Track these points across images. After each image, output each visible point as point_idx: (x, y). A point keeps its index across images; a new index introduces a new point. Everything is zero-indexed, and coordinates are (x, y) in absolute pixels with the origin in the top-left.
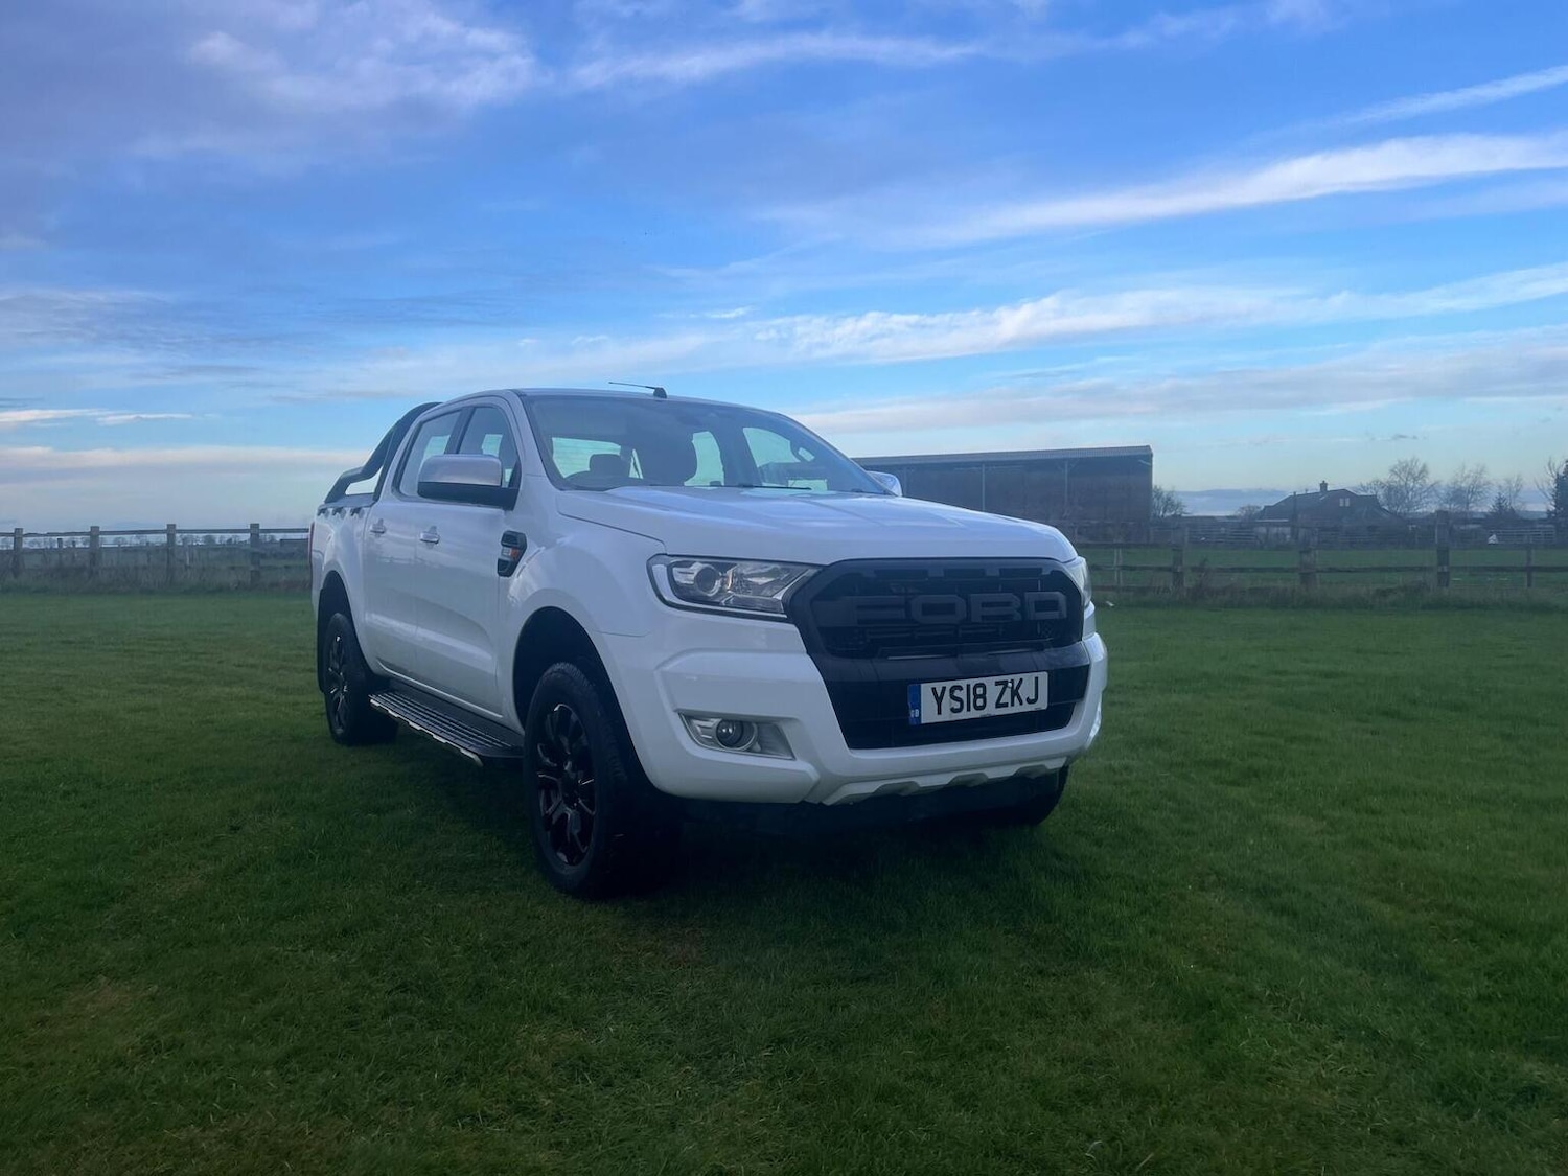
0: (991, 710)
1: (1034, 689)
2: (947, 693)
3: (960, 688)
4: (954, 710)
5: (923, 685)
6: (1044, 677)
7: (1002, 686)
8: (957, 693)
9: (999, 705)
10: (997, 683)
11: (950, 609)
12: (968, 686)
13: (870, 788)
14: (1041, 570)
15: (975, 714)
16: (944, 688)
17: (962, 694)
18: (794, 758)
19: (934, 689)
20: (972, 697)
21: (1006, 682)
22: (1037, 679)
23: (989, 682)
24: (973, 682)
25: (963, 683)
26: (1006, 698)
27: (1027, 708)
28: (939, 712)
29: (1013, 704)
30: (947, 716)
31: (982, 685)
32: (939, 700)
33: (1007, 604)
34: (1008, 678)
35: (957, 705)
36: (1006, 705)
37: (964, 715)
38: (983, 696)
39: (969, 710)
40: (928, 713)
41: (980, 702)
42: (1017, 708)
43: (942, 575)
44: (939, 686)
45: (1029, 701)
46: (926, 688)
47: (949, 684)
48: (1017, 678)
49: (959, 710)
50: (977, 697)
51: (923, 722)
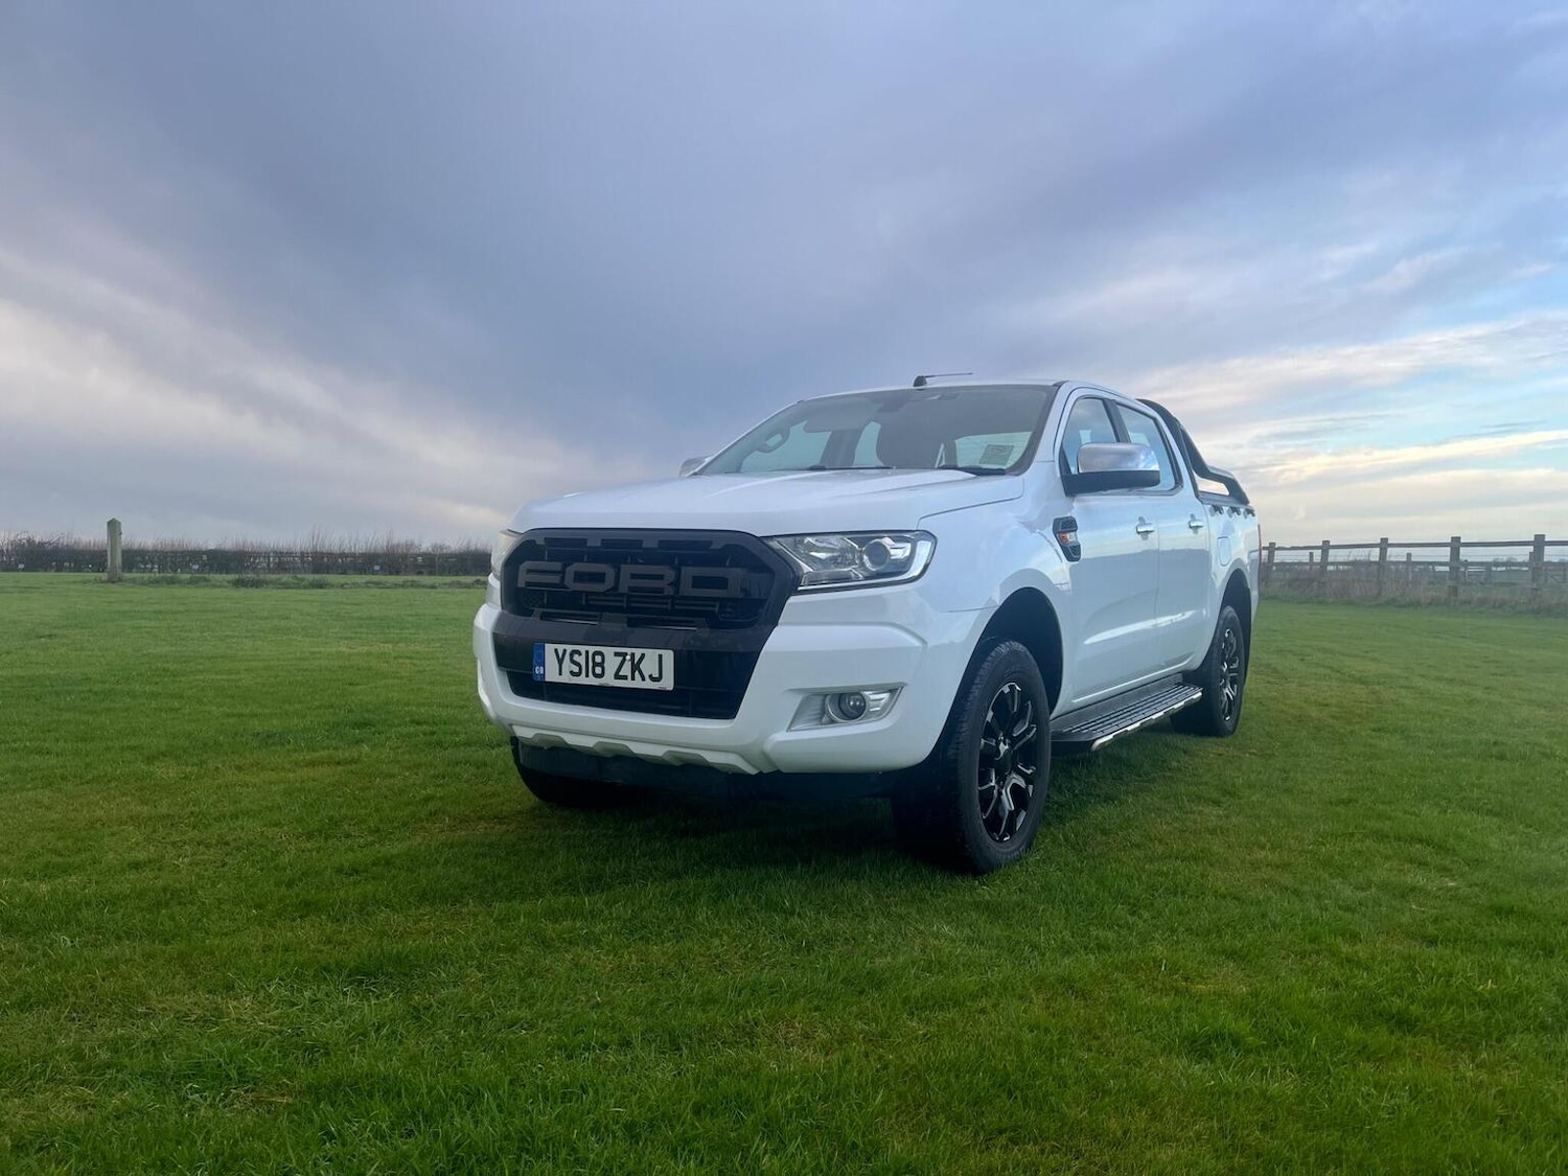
0: (609, 680)
1: (658, 666)
2: (567, 656)
3: (580, 653)
4: (573, 673)
5: (546, 645)
6: (669, 656)
7: (621, 658)
8: (576, 657)
9: (617, 676)
10: (616, 654)
12: (587, 652)
13: (531, 734)
14: (711, 543)
15: (592, 681)
16: (565, 651)
17: (581, 659)
19: (556, 650)
20: (591, 664)
21: (627, 654)
22: (660, 656)
23: (609, 651)
24: (592, 649)
25: (582, 649)
26: (626, 670)
27: (649, 685)
28: (561, 673)
29: (633, 678)
30: (566, 678)
31: (603, 655)
32: (560, 662)
34: (629, 651)
35: (576, 669)
36: (625, 678)
37: (582, 680)
38: (601, 665)
39: (587, 676)
40: (551, 671)
41: (598, 670)
42: (638, 684)
43: (599, 544)
44: (561, 648)
45: (651, 677)
46: (549, 648)
47: (570, 648)
48: (638, 652)
49: (578, 674)
50: (595, 664)
51: (547, 680)
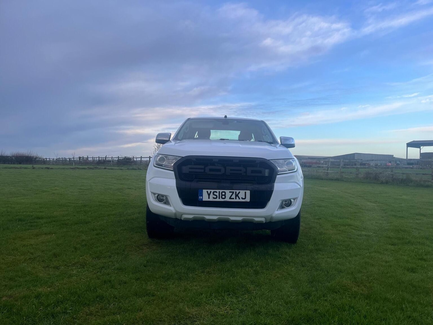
0: (227, 199)
1: (245, 195)
2: (212, 193)
3: (216, 192)
4: (214, 198)
5: (204, 190)
6: (248, 193)
7: (232, 193)
8: (215, 193)
9: (230, 198)
10: (230, 192)
11: (219, 170)
12: (219, 192)
13: (191, 217)
14: (256, 161)
15: (221, 200)
16: (211, 192)
17: (217, 194)
18: (171, 206)
19: (207, 192)
20: (221, 195)
21: (234, 192)
22: (245, 192)
23: (227, 192)
24: (221, 191)
25: (218, 191)
26: (234, 196)
27: (241, 200)
28: (209, 198)
29: (236, 199)
30: (211, 199)
31: (225, 192)
32: (209, 195)
33: (241, 170)
34: (235, 191)
35: (215, 197)
36: (233, 199)
37: (217, 200)
38: (225, 195)
39: (219, 198)
40: (205, 198)
41: (223, 197)
42: (238, 200)
43: (218, 161)
44: (209, 191)
45: (242, 198)
47: (212, 191)
48: (238, 191)
49: (216, 198)
50: (222, 195)
51: (203, 200)
